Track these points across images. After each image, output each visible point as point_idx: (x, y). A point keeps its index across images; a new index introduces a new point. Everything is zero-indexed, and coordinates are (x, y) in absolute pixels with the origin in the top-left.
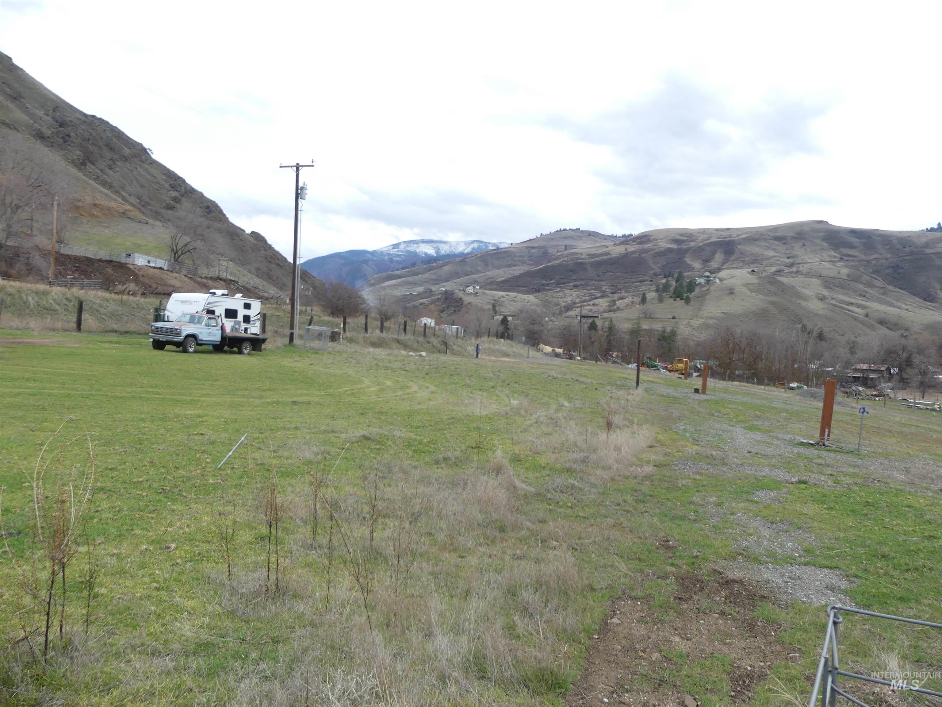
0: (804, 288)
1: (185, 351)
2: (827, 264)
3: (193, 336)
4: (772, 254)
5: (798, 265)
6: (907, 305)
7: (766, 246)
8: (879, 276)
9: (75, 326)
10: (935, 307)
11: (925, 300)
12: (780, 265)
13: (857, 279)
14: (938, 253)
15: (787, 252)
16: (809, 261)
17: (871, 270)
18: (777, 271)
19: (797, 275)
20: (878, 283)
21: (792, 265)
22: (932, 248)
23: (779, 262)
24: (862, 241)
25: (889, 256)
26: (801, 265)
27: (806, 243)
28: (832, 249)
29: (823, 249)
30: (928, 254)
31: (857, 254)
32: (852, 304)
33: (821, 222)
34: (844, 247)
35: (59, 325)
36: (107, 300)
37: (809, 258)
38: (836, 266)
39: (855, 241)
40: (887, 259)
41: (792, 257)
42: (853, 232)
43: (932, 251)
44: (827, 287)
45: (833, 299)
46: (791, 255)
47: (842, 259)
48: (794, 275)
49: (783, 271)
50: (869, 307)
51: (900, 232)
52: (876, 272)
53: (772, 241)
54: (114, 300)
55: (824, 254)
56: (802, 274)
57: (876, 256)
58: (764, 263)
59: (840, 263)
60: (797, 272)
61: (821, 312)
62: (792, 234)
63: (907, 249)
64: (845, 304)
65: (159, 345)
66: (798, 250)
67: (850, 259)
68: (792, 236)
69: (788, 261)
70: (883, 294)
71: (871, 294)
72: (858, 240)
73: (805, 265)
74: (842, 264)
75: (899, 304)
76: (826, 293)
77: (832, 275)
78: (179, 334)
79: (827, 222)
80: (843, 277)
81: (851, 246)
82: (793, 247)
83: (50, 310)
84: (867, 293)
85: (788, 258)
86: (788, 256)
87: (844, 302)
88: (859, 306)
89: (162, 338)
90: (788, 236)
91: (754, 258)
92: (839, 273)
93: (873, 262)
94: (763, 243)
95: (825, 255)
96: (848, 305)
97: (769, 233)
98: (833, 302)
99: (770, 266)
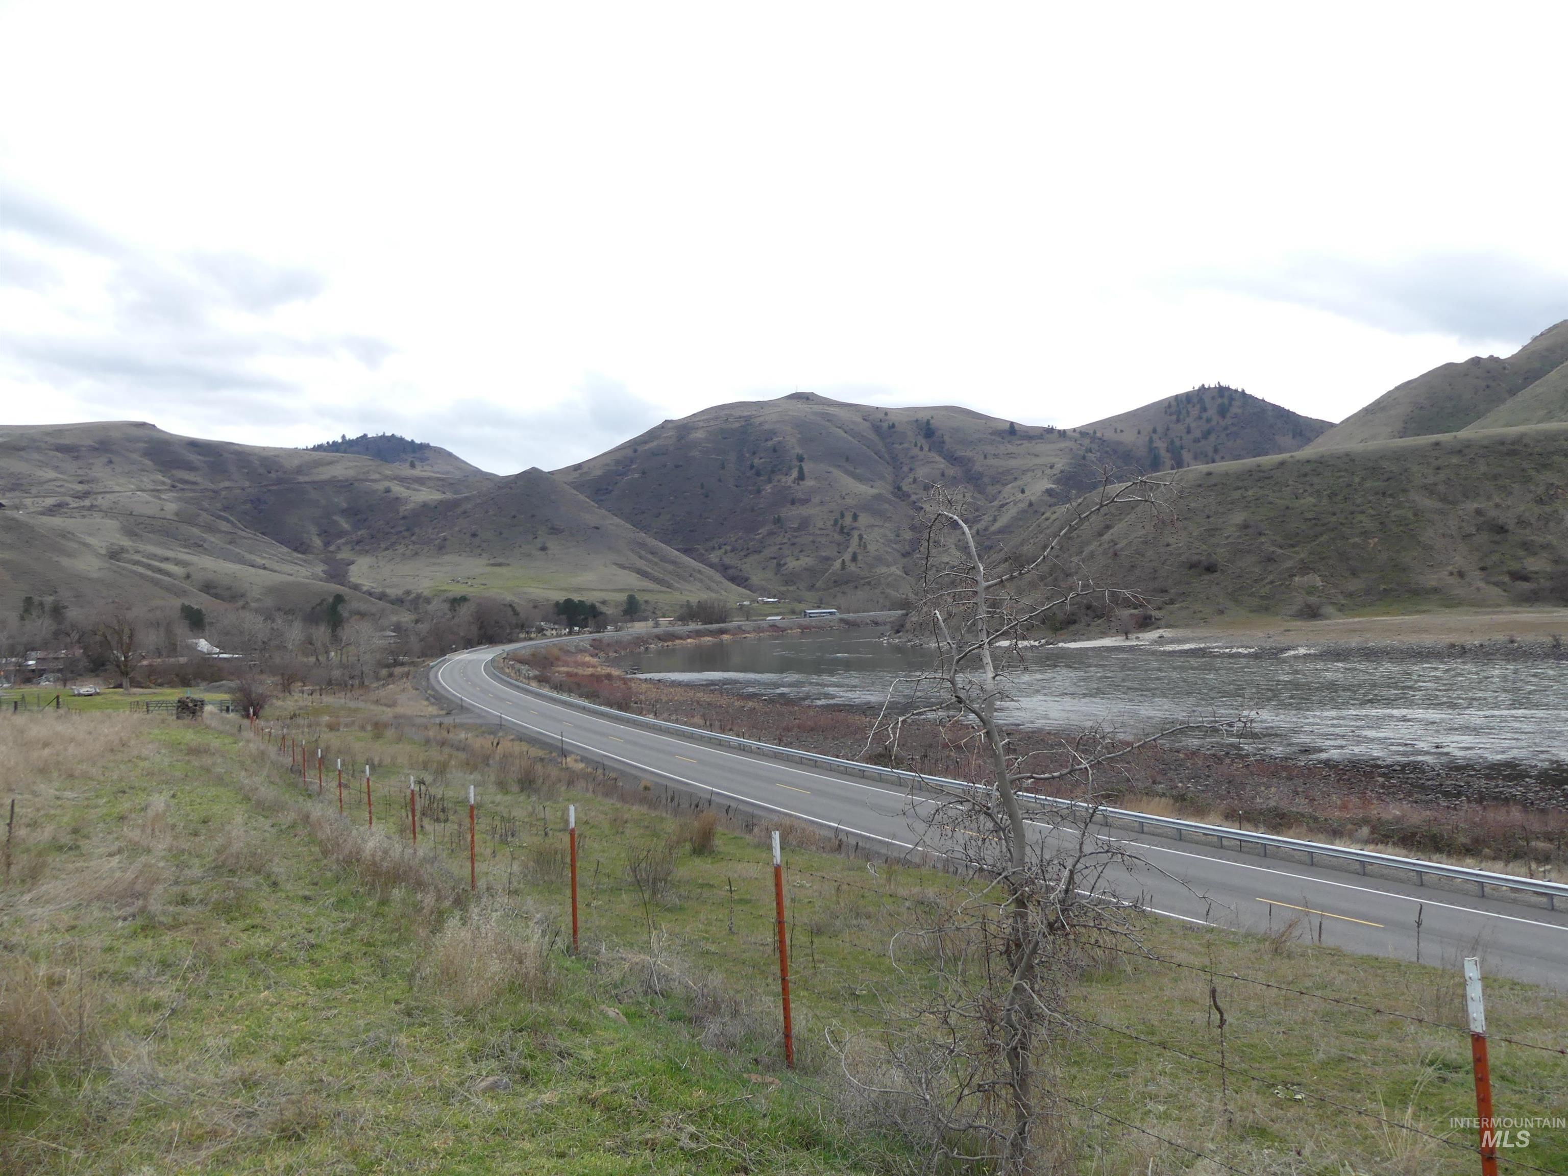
0: (90, 535)
2: (144, 495)
4: (51, 474)
5: (94, 496)
6: (265, 558)
7: (39, 461)
8: (231, 515)
10: (305, 561)
11: (296, 550)
12: (64, 494)
13: (190, 520)
14: (314, 482)
15: (80, 472)
16: (117, 488)
17: (219, 505)
18: (55, 506)
19: (90, 513)
20: (224, 526)
21: (86, 495)
22: (307, 475)
23: (62, 490)
24: (207, 459)
25: (247, 484)
26: (100, 497)
27: (114, 459)
28: (160, 471)
29: (143, 470)
30: (301, 483)
31: (199, 479)
32: (167, 559)
33: (143, 425)
34: (178, 468)
37: (118, 485)
38: (160, 499)
39: (193, 457)
40: (243, 489)
41: (88, 482)
42: (194, 445)
43: (307, 479)
44: (130, 533)
45: (137, 552)
46: (85, 478)
47: (173, 486)
48: (85, 513)
49: (67, 504)
50: (193, 564)
51: (264, 448)
52: (225, 508)
53: (52, 453)
55: (145, 479)
56: (100, 511)
57: (227, 484)
58: (34, 491)
59: (171, 494)
60: (92, 507)
61: (95, 575)
62: (90, 442)
63: (273, 475)
64: (156, 560)
66: (99, 470)
67: (186, 487)
68: (90, 446)
69: (80, 487)
70: (230, 543)
71: (212, 542)
72: (199, 457)
73: (108, 496)
74: (175, 494)
75: (253, 557)
76: (126, 542)
77: (150, 512)
79: (154, 426)
80: (168, 517)
81: (190, 467)
82: (92, 464)
84: (205, 541)
85: (80, 483)
86: (80, 479)
87: (154, 557)
88: (178, 563)
90: (83, 446)
91: (14, 481)
92: (162, 510)
93: (223, 493)
94: (36, 456)
95: (147, 481)
96: (162, 562)
97: (48, 439)
98: (137, 557)
99: (44, 497)
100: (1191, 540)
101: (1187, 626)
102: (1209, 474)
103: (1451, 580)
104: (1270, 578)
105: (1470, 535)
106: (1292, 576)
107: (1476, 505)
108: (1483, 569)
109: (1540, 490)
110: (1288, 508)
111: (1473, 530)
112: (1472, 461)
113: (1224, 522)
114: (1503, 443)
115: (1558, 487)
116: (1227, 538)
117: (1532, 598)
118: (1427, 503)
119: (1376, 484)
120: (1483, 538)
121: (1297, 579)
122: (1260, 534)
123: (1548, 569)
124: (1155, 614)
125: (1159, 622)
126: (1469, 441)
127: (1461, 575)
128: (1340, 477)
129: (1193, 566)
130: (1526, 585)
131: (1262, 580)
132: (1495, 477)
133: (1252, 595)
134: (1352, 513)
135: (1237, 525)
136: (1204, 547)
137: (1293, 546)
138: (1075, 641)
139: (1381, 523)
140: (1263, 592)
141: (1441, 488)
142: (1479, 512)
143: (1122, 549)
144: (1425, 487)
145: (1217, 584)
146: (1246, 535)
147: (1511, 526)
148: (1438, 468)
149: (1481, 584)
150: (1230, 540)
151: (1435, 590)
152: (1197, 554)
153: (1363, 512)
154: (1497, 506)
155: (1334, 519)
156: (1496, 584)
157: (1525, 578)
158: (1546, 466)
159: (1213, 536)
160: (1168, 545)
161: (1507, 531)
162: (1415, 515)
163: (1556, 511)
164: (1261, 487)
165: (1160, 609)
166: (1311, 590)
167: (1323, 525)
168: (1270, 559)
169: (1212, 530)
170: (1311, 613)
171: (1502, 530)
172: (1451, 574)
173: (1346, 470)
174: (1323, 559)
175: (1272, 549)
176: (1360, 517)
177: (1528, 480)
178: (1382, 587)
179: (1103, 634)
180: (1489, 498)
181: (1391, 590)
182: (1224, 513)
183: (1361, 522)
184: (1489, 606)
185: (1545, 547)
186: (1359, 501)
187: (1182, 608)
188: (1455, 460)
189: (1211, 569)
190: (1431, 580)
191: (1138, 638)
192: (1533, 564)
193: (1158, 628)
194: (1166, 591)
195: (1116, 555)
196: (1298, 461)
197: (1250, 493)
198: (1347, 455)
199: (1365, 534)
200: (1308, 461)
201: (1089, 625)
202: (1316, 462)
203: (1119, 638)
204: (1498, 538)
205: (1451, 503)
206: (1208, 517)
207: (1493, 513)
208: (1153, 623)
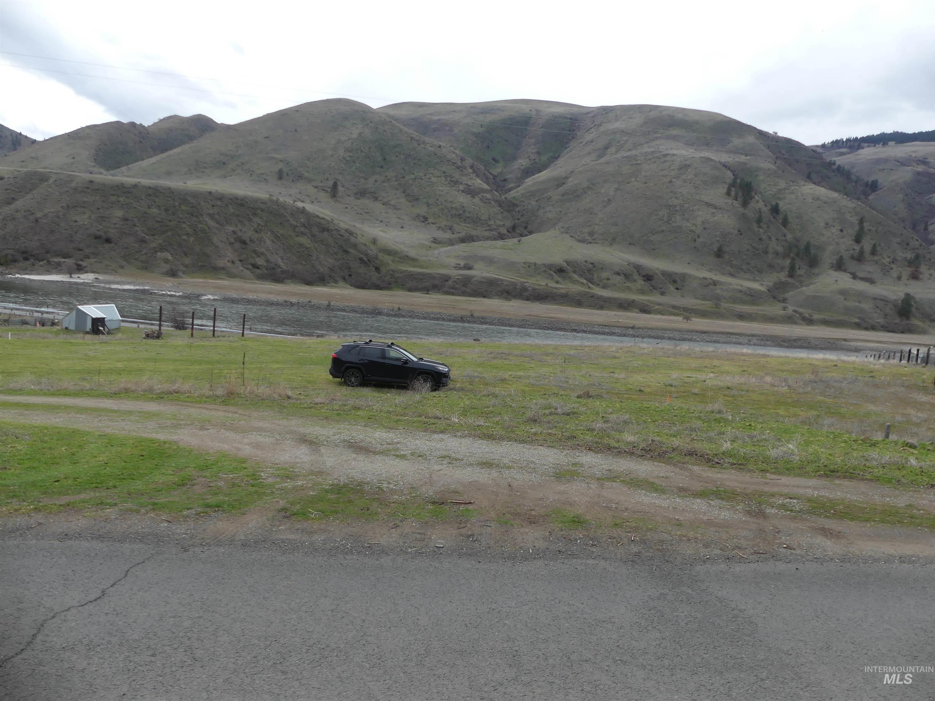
100: (91, 221)
101: (106, 273)
102: (91, 182)
103: (229, 264)
104: (145, 251)
105: (233, 243)
106: (156, 252)
107: (231, 228)
108: (241, 261)
109: (256, 226)
110: (146, 213)
111: (233, 240)
112: (227, 205)
113: (110, 214)
114: (237, 199)
115: (262, 226)
116: (115, 224)
117: (262, 277)
118: (212, 223)
119: (187, 208)
120: (237, 245)
121: (158, 254)
122: (135, 225)
123: (265, 264)
124: (84, 264)
125: (86, 269)
126: (224, 194)
127: (233, 262)
128: (168, 200)
129: (97, 237)
130: (258, 271)
131: (140, 251)
132: (238, 216)
133: (135, 259)
134: (179, 222)
135: (119, 217)
136: (101, 227)
137: (153, 235)
138: (29, 275)
139: (194, 230)
140: (143, 258)
141: (217, 216)
142: (234, 232)
143: (40, 218)
144: (209, 215)
145: (114, 250)
146: (127, 224)
147: (248, 242)
148: (213, 206)
149: (241, 268)
150: (117, 226)
151: (223, 269)
152: (97, 230)
153: (184, 223)
154: (241, 230)
155: (172, 223)
156: (247, 269)
157: (258, 268)
158: (255, 214)
159: (105, 221)
160: (76, 221)
161: (246, 244)
162: (209, 229)
163: (262, 237)
164: (127, 197)
165: (82, 260)
166: (166, 261)
167: (167, 226)
168: (143, 241)
169: (103, 217)
170: (173, 274)
171: (244, 242)
172: (229, 261)
173: (170, 197)
174: (171, 245)
175: (143, 235)
176: (184, 225)
177: (250, 220)
178: (200, 264)
179: (49, 272)
180: (237, 226)
181: (205, 266)
182: (108, 208)
183: (185, 228)
184: (248, 279)
185: (262, 254)
186: (180, 216)
187: (96, 262)
188: (219, 203)
189: (108, 241)
190: (221, 263)
191: (79, 277)
192: (260, 261)
193: (87, 272)
194: (82, 250)
195: (37, 221)
196: (144, 186)
197: (121, 199)
198: (169, 189)
199: (188, 234)
200: (150, 188)
201: (34, 265)
202: (154, 189)
203: (64, 276)
204: (244, 246)
205: (221, 225)
206: (98, 209)
207: (239, 234)
208: (82, 269)
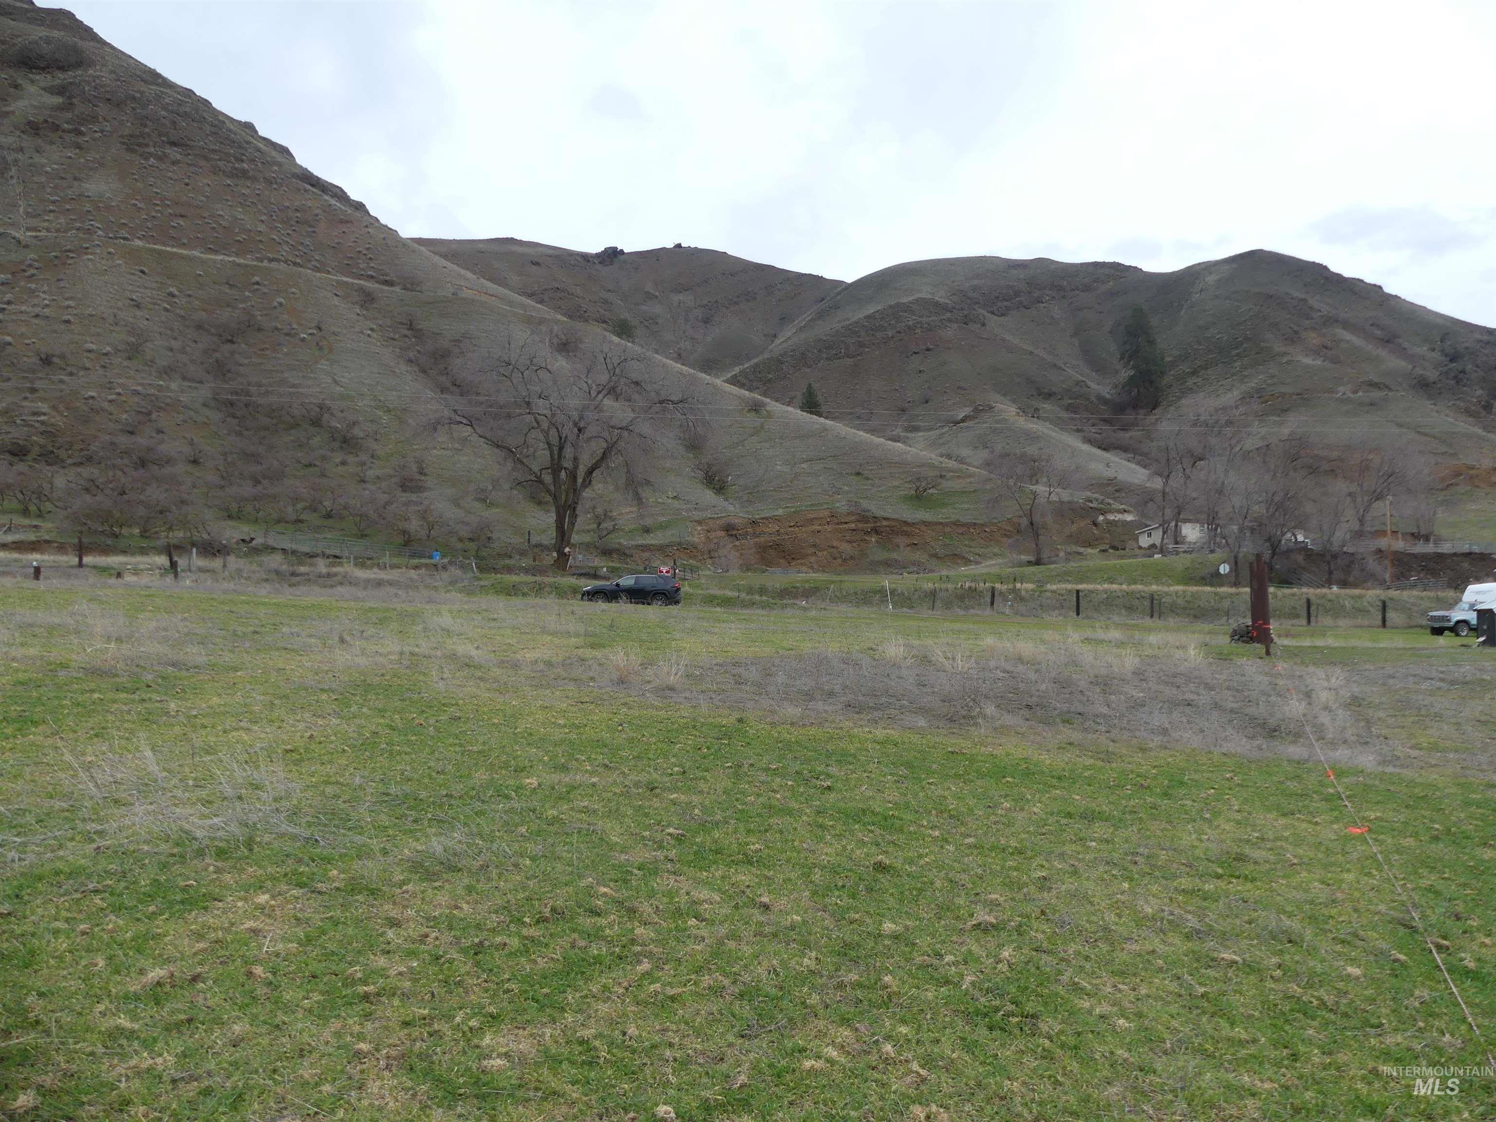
1: (1457, 635)
3: (1465, 622)
9: (1380, 623)
35: (1366, 623)
36: (1422, 598)
54: (1429, 598)
65: (1438, 631)
78: (1449, 621)
83: (1363, 611)
89: (1437, 625)
